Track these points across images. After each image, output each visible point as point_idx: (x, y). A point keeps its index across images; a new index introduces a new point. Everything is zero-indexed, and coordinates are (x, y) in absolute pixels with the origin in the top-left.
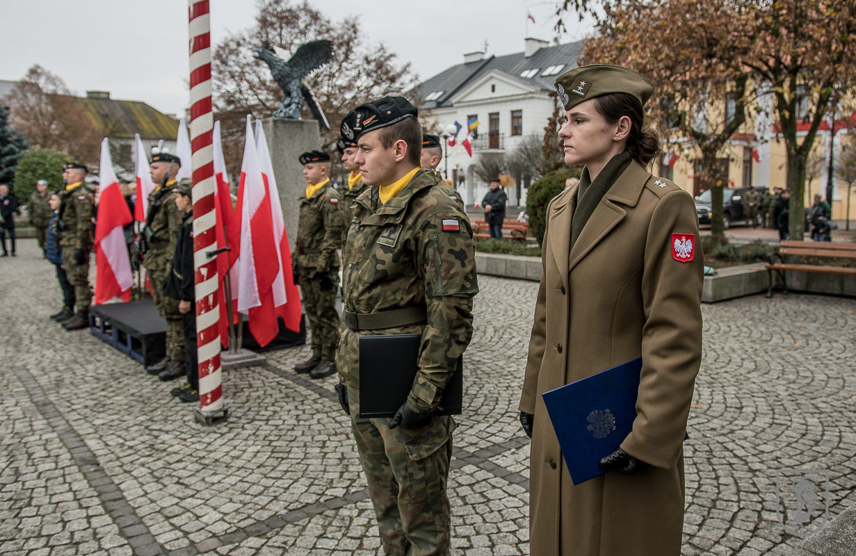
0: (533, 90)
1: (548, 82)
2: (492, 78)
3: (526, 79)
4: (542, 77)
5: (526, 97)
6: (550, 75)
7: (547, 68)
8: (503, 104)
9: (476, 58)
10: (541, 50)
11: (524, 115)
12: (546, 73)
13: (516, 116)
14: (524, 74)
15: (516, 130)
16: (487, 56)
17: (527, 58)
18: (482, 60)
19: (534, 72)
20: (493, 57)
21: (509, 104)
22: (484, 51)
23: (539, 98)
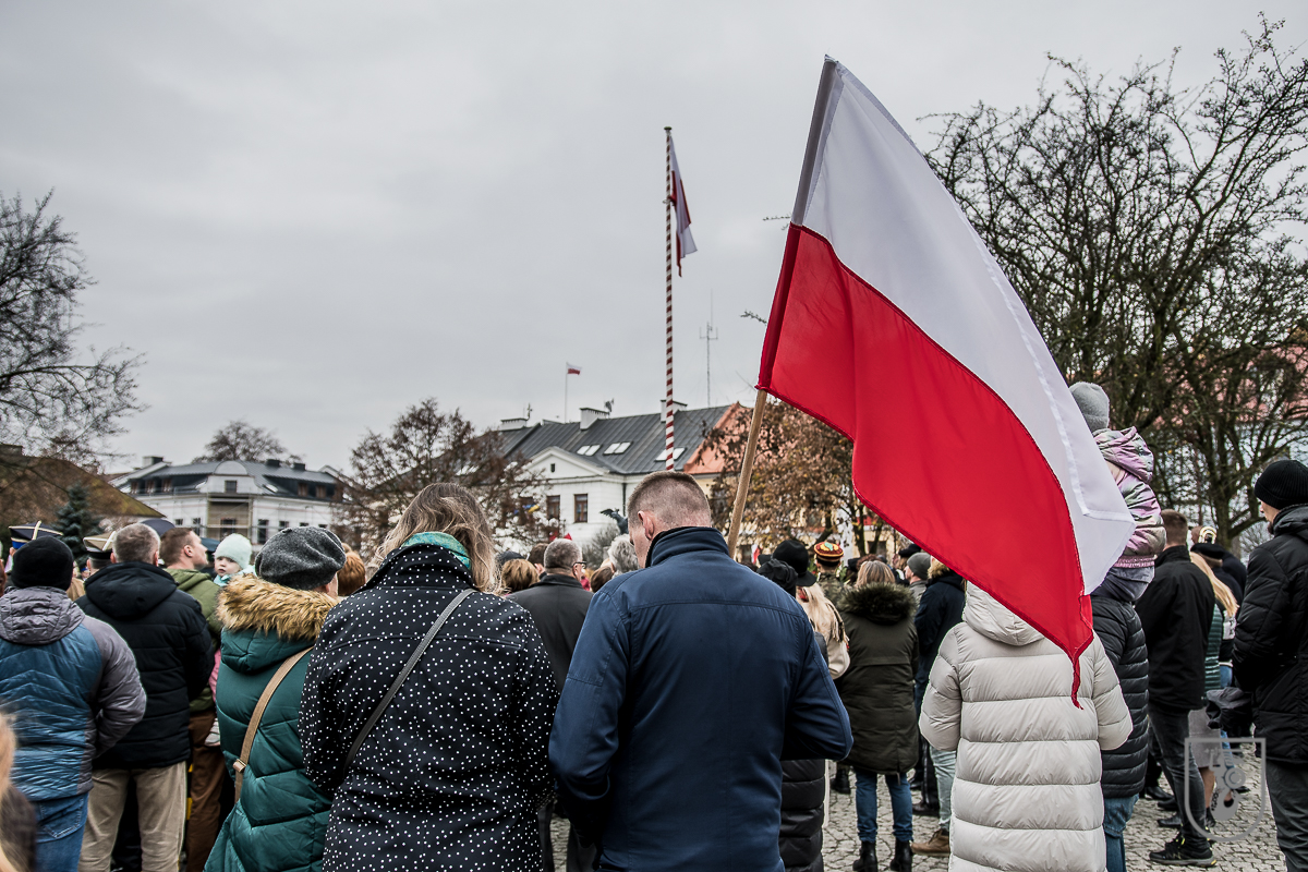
0: (601, 473)
1: (613, 462)
2: (552, 455)
3: (584, 457)
4: (605, 455)
5: (593, 480)
6: (614, 454)
7: (610, 445)
8: (565, 486)
9: (518, 425)
10: (598, 420)
11: (590, 500)
12: (610, 451)
13: (581, 502)
14: (582, 451)
15: (581, 517)
16: (531, 424)
17: (583, 430)
18: (524, 428)
19: (595, 449)
20: (539, 426)
21: (573, 486)
22: (527, 418)
23: (608, 482)
